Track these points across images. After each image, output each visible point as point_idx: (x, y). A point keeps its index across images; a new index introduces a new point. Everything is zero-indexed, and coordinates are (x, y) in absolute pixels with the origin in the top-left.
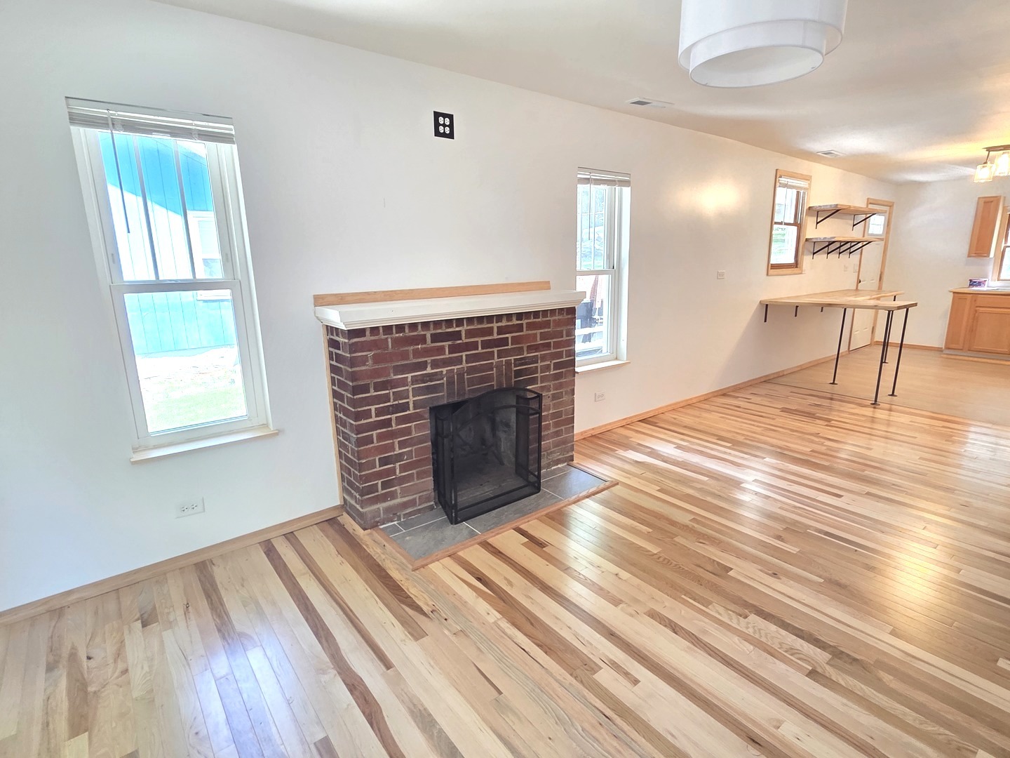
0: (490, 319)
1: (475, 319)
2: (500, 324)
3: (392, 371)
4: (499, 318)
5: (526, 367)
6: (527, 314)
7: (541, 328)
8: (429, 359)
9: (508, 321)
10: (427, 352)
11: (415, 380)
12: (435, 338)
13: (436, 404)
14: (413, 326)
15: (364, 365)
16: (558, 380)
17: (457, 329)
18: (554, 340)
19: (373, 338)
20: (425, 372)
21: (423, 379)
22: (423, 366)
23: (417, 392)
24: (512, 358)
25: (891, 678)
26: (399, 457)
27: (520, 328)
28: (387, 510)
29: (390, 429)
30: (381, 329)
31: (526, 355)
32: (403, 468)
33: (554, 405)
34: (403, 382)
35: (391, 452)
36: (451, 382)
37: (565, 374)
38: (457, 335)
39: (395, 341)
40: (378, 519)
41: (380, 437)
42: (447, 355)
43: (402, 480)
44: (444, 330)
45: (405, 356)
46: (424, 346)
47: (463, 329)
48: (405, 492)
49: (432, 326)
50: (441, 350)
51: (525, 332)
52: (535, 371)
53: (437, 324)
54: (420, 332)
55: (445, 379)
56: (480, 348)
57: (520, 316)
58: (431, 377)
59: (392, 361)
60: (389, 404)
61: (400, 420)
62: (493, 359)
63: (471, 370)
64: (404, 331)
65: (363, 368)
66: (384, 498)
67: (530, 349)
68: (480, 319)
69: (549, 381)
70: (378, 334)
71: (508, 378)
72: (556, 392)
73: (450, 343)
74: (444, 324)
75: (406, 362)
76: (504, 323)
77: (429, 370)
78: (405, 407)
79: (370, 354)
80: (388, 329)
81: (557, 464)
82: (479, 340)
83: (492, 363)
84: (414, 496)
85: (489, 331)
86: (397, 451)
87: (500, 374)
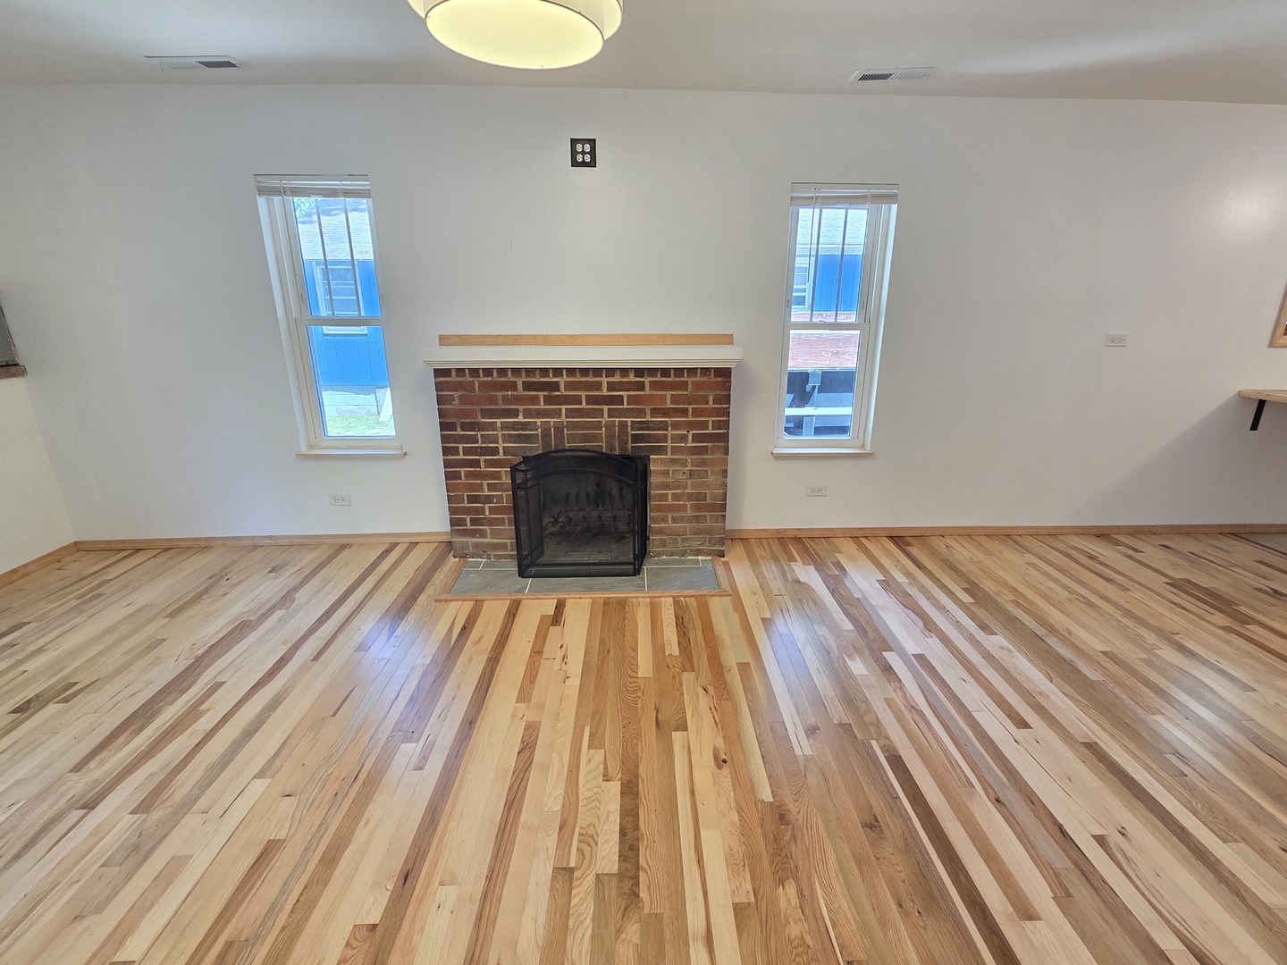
0: (597, 372)
1: (578, 371)
2: (610, 379)
3: (479, 414)
4: (611, 372)
5: (649, 432)
6: (652, 371)
7: (672, 389)
8: (521, 408)
9: (622, 376)
10: (519, 400)
11: (505, 426)
12: (527, 386)
13: (528, 454)
14: (502, 372)
15: (451, 404)
16: (700, 454)
17: (555, 380)
18: (693, 406)
19: (459, 379)
20: (516, 420)
21: (514, 426)
22: (515, 413)
23: (506, 438)
24: (629, 420)
25: (636, 940)
26: (488, 499)
27: (641, 386)
28: (476, 545)
29: (478, 469)
30: (467, 371)
31: (648, 418)
32: (492, 510)
33: (693, 484)
34: (492, 426)
35: (479, 492)
36: (546, 435)
37: (712, 450)
38: (555, 386)
39: (482, 384)
40: (467, 552)
41: (468, 475)
42: (542, 406)
43: (491, 522)
44: (537, 379)
45: (493, 400)
46: (514, 393)
47: (562, 380)
48: (495, 534)
49: (523, 374)
50: (535, 400)
51: (647, 391)
52: (664, 438)
53: (530, 371)
54: (510, 378)
55: (540, 430)
56: (584, 403)
57: (639, 372)
58: (523, 426)
59: (478, 404)
60: (477, 445)
61: (489, 463)
62: (602, 417)
63: (572, 426)
64: (492, 376)
65: (449, 407)
66: (473, 533)
67: (654, 412)
68: (584, 371)
69: (683, 454)
70: (464, 375)
71: (623, 442)
72: (694, 468)
73: (546, 393)
74: (538, 372)
75: (494, 407)
76: (617, 378)
77: (521, 419)
78: (495, 451)
79: (456, 394)
80: (474, 372)
81: (697, 555)
82: (584, 394)
83: (601, 422)
84: (506, 541)
85: (598, 386)
86: (486, 493)
87: (610, 436)
